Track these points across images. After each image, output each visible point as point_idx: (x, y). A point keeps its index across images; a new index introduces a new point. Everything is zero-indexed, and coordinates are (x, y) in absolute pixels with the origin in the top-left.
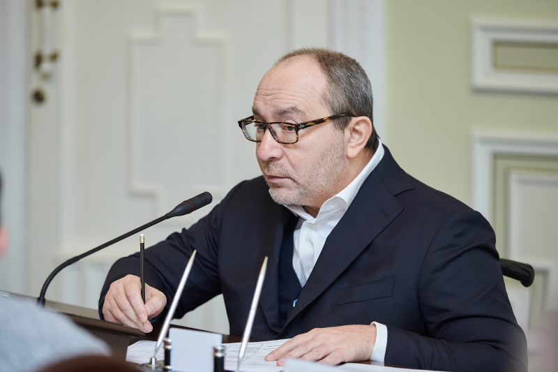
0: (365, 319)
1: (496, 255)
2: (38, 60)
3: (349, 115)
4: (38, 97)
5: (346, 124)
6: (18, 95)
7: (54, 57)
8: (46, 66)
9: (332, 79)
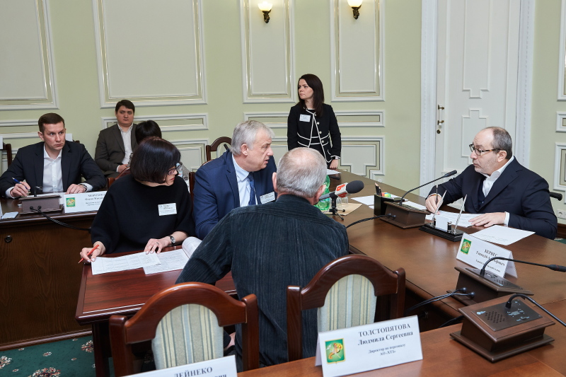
1: (548, 191)
2: (439, 122)
3: (499, 149)
4: (439, 132)
5: (498, 152)
6: (433, 131)
7: (443, 122)
8: (440, 124)
9: (495, 138)
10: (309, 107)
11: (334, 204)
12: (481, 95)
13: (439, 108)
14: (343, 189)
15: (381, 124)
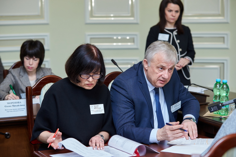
15: (225, 46)
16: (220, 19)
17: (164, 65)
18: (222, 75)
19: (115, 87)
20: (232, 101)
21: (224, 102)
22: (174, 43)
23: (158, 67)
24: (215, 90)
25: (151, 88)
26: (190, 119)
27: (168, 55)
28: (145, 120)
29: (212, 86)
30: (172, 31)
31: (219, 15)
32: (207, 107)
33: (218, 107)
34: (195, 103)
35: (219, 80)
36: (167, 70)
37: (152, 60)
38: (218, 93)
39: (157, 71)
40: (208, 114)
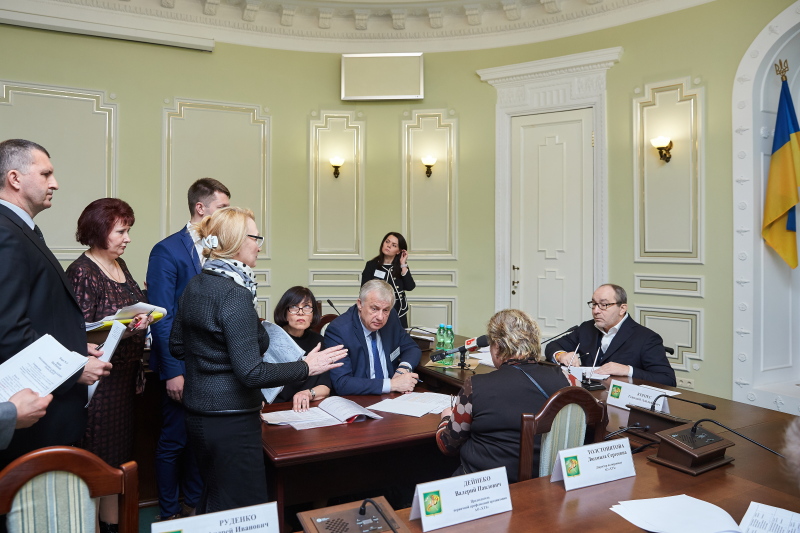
0: (625, 363)
2: (514, 283)
4: (514, 293)
5: (620, 305)
6: (508, 292)
7: (518, 282)
9: (616, 292)
10: (388, 262)
11: (463, 359)
12: (558, 255)
13: (514, 268)
14: (474, 344)
15: (453, 284)
16: (448, 256)
17: (379, 305)
18: (450, 319)
19: (329, 334)
20: (457, 349)
21: (448, 350)
22: (390, 282)
23: (371, 307)
24: (438, 337)
25: (367, 334)
26: (406, 368)
27: (383, 294)
28: (361, 370)
29: (436, 331)
30: (388, 267)
31: (447, 252)
32: (430, 354)
33: (442, 356)
34: (416, 351)
35: (442, 325)
36: (381, 311)
37: (365, 299)
38: (442, 340)
39: (370, 311)
40: (430, 363)
